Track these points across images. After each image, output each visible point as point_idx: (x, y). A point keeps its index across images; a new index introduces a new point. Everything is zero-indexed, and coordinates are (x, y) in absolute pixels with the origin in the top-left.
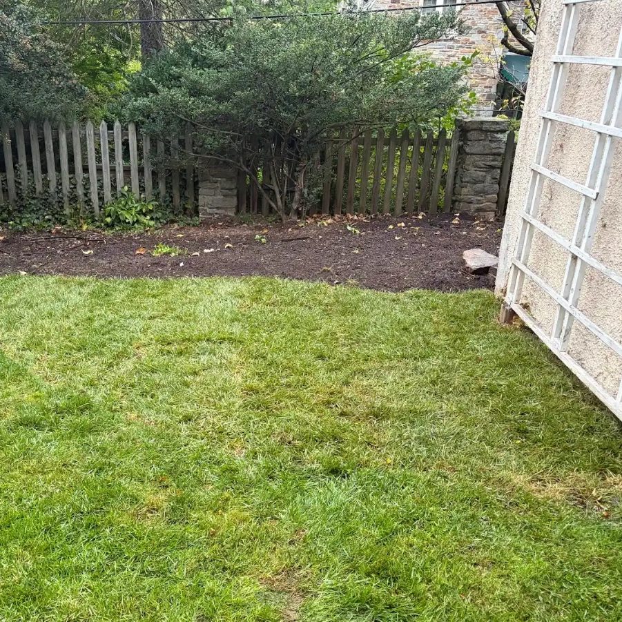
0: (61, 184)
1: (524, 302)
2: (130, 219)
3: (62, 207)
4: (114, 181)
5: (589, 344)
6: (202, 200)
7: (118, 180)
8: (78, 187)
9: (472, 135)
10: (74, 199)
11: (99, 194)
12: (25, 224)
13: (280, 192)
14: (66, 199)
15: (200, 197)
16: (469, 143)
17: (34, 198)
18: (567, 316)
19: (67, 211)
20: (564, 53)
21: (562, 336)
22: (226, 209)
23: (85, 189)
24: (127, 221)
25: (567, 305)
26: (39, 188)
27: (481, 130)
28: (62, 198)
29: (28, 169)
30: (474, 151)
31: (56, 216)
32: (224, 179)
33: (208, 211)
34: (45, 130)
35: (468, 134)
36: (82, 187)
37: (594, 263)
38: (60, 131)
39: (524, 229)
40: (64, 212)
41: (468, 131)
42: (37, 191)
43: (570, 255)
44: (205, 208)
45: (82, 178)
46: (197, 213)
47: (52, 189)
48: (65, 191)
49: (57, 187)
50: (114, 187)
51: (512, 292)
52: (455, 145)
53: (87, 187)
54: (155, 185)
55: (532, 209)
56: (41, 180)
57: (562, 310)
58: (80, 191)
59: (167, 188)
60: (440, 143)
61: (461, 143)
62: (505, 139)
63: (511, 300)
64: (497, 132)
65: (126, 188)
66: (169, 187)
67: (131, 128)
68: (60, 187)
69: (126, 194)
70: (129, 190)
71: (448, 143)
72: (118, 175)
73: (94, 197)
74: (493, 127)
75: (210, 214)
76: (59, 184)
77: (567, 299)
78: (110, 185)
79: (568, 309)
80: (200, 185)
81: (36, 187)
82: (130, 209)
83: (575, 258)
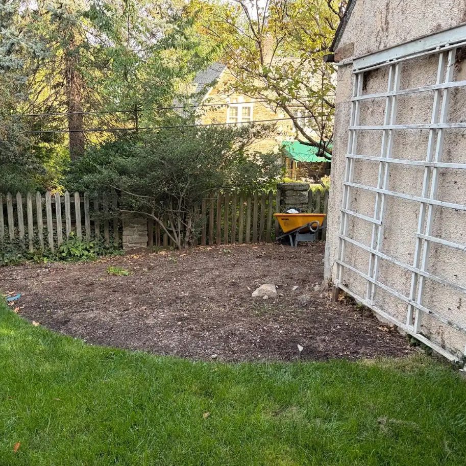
0: (28, 233)
1: (345, 284)
2: (77, 253)
3: (28, 248)
4: (64, 230)
5: (386, 300)
6: (125, 238)
7: (67, 229)
8: (40, 234)
9: (288, 193)
10: (36, 242)
11: (54, 238)
12: (6, 261)
13: (176, 232)
14: (31, 242)
15: (123, 237)
16: (287, 198)
17: (9, 243)
18: (373, 286)
19: (32, 250)
20: (352, 153)
21: (372, 298)
22: (141, 243)
23: (45, 236)
24: (76, 255)
25: (373, 280)
26: (12, 236)
27: (293, 190)
28: (28, 243)
29: (5, 224)
30: (290, 203)
31: (25, 254)
32: (140, 225)
33: (129, 245)
34: (17, 198)
35: (286, 192)
36: (43, 235)
37: (385, 257)
38: (28, 199)
39: (341, 244)
40: (30, 252)
41: (286, 191)
42: (11, 238)
43: (371, 254)
44: (127, 243)
45: (42, 229)
46: (122, 247)
47: (21, 237)
48: (30, 238)
49: (25, 235)
50: (64, 233)
51: (338, 278)
52: (278, 200)
53: (46, 234)
54: (93, 230)
55: (344, 232)
56: (13, 231)
57: (370, 283)
58: (41, 237)
59: (100, 232)
60: (270, 197)
61: (282, 198)
62: (307, 195)
63: (338, 283)
64: (303, 191)
65: (73, 233)
66: (102, 232)
67: (77, 195)
68: (27, 235)
69: (73, 237)
70: (75, 235)
71: (274, 198)
72: (67, 225)
73: (51, 241)
74: (300, 188)
75: (131, 247)
76: (26, 233)
77: (372, 277)
78: (62, 232)
79: (374, 282)
80: (124, 229)
81: (11, 236)
82: (77, 247)
83: (373, 255)
